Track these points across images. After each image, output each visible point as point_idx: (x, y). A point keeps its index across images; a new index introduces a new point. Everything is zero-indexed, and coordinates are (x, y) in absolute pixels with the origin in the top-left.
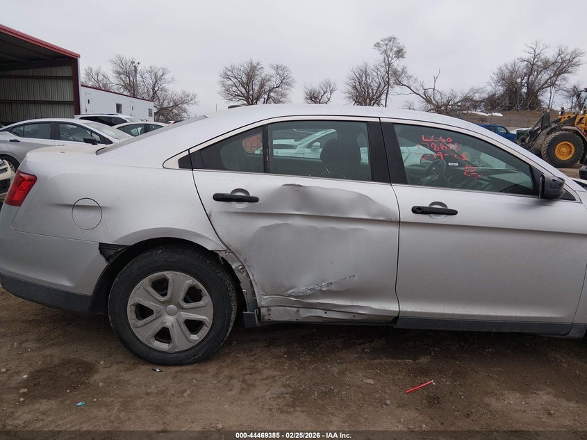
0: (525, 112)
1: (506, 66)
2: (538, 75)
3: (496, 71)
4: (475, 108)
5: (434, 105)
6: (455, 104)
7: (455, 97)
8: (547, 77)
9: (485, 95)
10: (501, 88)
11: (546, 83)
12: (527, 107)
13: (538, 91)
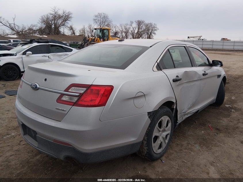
0: (55, 35)
1: (44, 16)
2: (57, 21)
3: (41, 18)
4: (35, 33)
5: (16, 31)
6: (26, 31)
7: (25, 28)
8: (61, 22)
9: (38, 28)
10: (44, 25)
11: (61, 24)
12: (56, 33)
13: (59, 27)
